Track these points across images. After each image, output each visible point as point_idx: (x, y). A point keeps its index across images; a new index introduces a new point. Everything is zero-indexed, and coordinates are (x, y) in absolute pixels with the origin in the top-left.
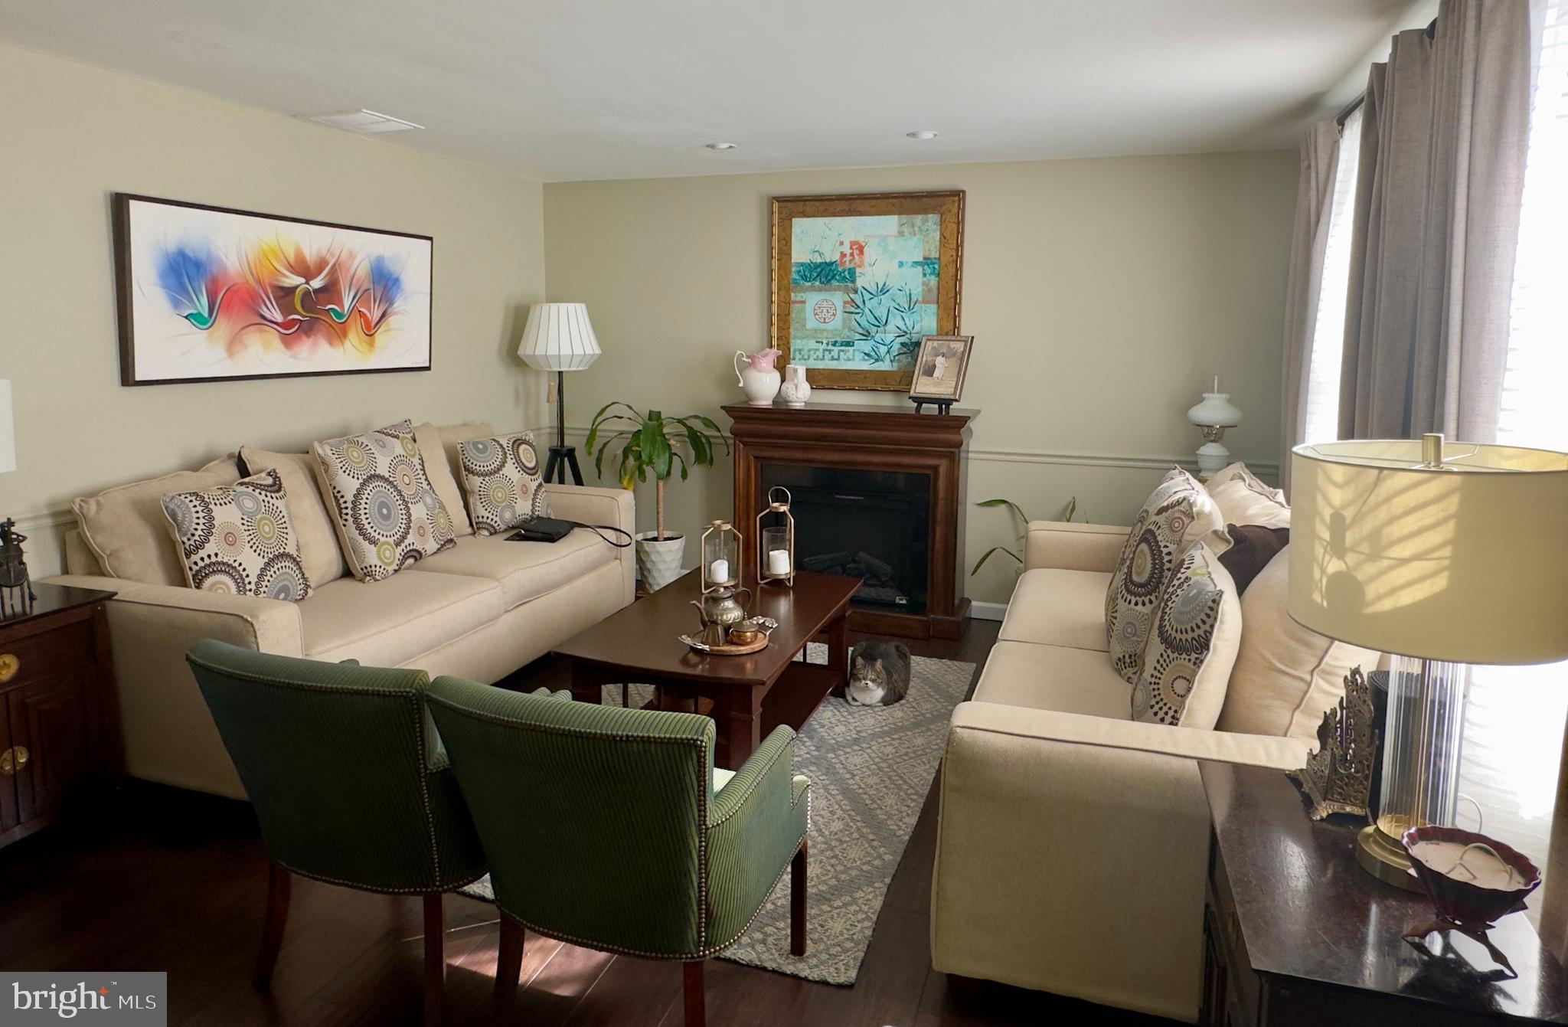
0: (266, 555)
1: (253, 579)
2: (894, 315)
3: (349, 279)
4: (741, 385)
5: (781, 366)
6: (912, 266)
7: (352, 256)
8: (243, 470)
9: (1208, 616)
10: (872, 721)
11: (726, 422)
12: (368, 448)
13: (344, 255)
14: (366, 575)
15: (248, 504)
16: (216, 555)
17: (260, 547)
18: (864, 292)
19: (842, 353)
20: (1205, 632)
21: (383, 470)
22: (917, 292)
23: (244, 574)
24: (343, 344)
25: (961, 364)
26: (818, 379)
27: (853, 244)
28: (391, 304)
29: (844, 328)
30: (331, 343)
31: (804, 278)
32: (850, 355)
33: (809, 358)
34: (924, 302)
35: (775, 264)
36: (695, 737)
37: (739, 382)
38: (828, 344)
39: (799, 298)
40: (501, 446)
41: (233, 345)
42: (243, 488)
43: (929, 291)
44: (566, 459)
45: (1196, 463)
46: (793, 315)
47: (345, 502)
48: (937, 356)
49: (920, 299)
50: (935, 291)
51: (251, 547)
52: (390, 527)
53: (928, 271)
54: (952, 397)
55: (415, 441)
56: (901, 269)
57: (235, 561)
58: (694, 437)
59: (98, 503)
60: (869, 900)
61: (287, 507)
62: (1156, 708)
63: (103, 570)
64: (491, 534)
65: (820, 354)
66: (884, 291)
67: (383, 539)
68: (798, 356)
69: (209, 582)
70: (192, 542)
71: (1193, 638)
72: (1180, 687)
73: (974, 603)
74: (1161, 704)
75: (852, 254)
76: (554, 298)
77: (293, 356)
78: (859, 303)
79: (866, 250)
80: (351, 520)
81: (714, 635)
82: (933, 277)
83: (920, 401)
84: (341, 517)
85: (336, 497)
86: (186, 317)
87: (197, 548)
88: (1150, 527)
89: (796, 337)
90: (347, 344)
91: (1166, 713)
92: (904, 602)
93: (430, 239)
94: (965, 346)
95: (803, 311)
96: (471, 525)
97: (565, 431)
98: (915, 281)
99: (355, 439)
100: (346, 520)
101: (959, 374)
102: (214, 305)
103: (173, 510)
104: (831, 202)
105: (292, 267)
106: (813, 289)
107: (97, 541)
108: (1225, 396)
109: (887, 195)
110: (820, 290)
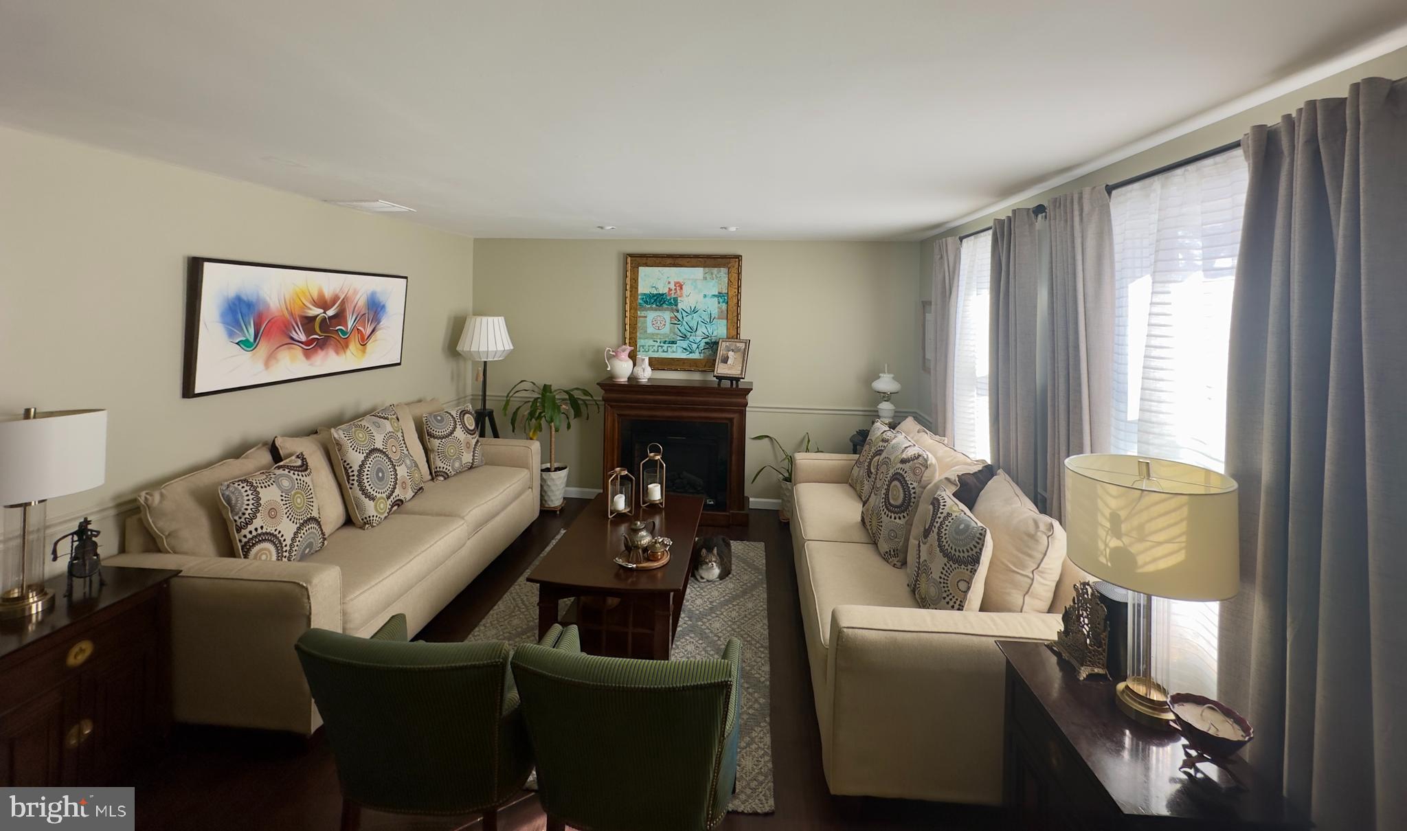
0: (298, 521)
1: (288, 542)
2: (701, 326)
3: (352, 309)
4: (608, 369)
5: (633, 356)
6: (711, 297)
7: (356, 292)
8: (276, 456)
9: (978, 543)
10: (716, 593)
11: (599, 394)
12: (369, 429)
13: (351, 292)
14: (366, 523)
15: (286, 483)
16: (262, 527)
17: (292, 514)
18: (683, 312)
19: (669, 348)
20: (976, 552)
21: (379, 445)
22: (715, 313)
23: (282, 539)
24: (345, 352)
25: (744, 357)
26: (656, 364)
27: (676, 284)
28: (378, 323)
29: (670, 333)
30: (337, 353)
31: (646, 302)
32: (674, 349)
33: (649, 350)
34: (719, 318)
35: (628, 294)
36: (727, 679)
37: (607, 367)
38: (660, 343)
39: (643, 315)
40: (452, 416)
41: (269, 361)
42: (281, 471)
43: (722, 312)
44: (487, 418)
45: (877, 412)
46: (639, 325)
47: (353, 471)
48: (729, 351)
49: (716, 317)
50: (726, 312)
51: (288, 517)
52: (384, 486)
53: (721, 301)
54: (740, 376)
55: (398, 419)
56: (706, 299)
57: (276, 530)
58: (574, 402)
59: (162, 495)
60: (761, 738)
61: (312, 481)
62: (947, 599)
63: (162, 548)
64: (445, 479)
65: (656, 348)
66: (695, 311)
67: (378, 496)
68: (642, 350)
69: (256, 551)
70: (243, 520)
71: (968, 556)
72: (963, 586)
73: (751, 499)
74: (950, 597)
75: (676, 289)
76: (480, 312)
77: (311, 365)
78: (680, 319)
79: (684, 287)
80: (356, 483)
81: (637, 554)
82: (724, 304)
83: (720, 378)
84: (349, 483)
85: (345, 468)
86: (237, 343)
87: (247, 524)
88: (899, 471)
89: (640, 338)
90: (348, 352)
91: (955, 603)
92: (712, 503)
93: (406, 278)
94: (746, 346)
95: (645, 322)
96: (431, 473)
97: (487, 398)
98: (714, 306)
99: (359, 423)
100: (353, 484)
101: (743, 362)
102: (258, 333)
103: (228, 496)
104: (664, 259)
106: (652, 309)
107: (158, 525)
108: (892, 376)
109: (696, 256)
110: (656, 310)
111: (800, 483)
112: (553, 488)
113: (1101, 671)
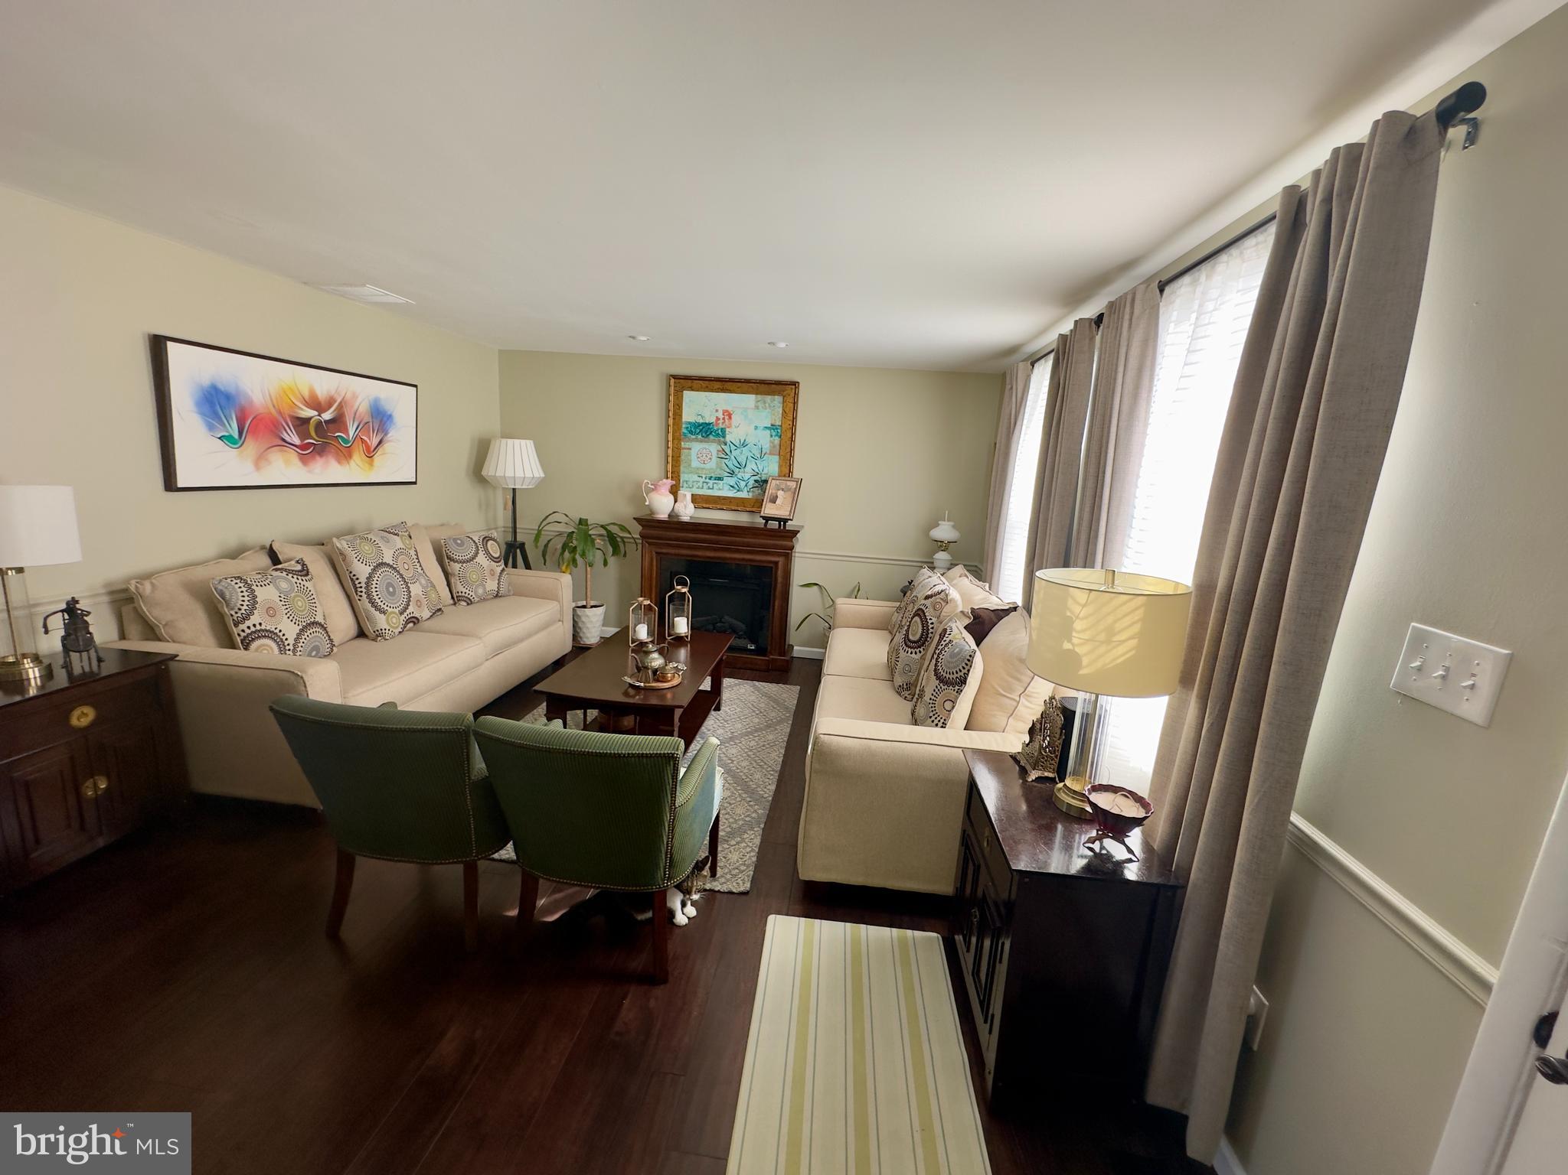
0: (300, 624)
1: (291, 641)
2: (751, 461)
3: (353, 415)
4: (647, 503)
5: (674, 491)
6: (763, 429)
7: (357, 396)
8: (275, 559)
9: (967, 665)
11: (636, 529)
12: (376, 543)
13: (351, 395)
14: (377, 636)
15: (284, 585)
16: (260, 624)
17: (292, 617)
18: (731, 445)
19: (715, 485)
20: (964, 674)
21: (388, 559)
22: (766, 447)
23: (284, 638)
24: (348, 463)
25: (794, 496)
26: (698, 501)
27: (725, 412)
28: (386, 434)
29: (717, 468)
30: (339, 462)
31: (691, 432)
32: (721, 486)
33: (693, 486)
34: (770, 454)
35: (671, 421)
36: (673, 752)
37: (646, 501)
38: (706, 478)
39: (686, 446)
40: (474, 542)
41: (259, 461)
42: (278, 573)
43: (774, 447)
44: (518, 550)
45: (933, 563)
46: (682, 457)
47: (360, 583)
48: (778, 490)
49: (768, 452)
50: (778, 447)
51: (288, 618)
52: (395, 601)
53: (774, 434)
54: (788, 518)
55: (410, 537)
56: (757, 431)
57: (276, 629)
58: (612, 538)
59: (153, 585)
61: (314, 586)
62: (933, 718)
63: (159, 635)
64: (468, 604)
65: (700, 484)
66: (744, 445)
67: (390, 610)
68: (685, 485)
69: (254, 645)
70: (239, 615)
71: (957, 677)
72: (948, 705)
73: (795, 648)
74: (936, 716)
75: (724, 419)
76: (507, 435)
77: (309, 471)
78: (728, 452)
79: (733, 416)
80: (364, 596)
81: (646, 676)
82: (777, 438)
83: (767, 519)
84: (357, 594)
85: (352, 580)
86: (219, 438)
87: (244, 619)
88: (921, 607)
89: (684, 472)
90: (352, 463)
91: (939, 721)
92: (753, 648)
93: (416, 386)
94: (797, 485)
95: (689, 455)
96: (453, 598)
97: (518, 530)
98: (766, 440)
99: (365, 536)
100: (361, 596)
101: (793, 502)
102: (243, 430)
103: (221, 590)
104: (711, 383)
105: (306, 402)
106: (696, 440)
107: (154, 614)
108: (952, 523)
109: (748, 381)
110: (701, 442)
111: (838, 627)
112: (589, 625)
113: (1051, 775)
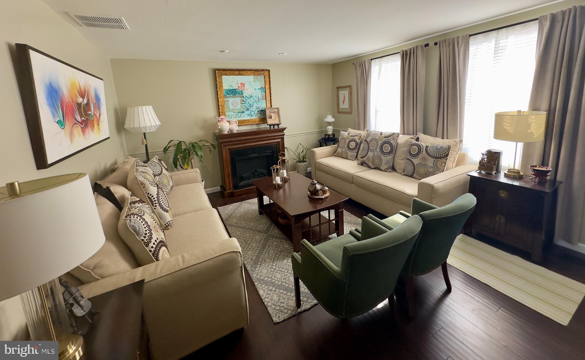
2: (255, 103)
4: (219, 128)
6: (258, 90)
14: (167, 226)
15: (147, 211)
18: (246, 97)
19: (241, 115)
22: (260, 97)
25: (278, 115)
26: (241, 123)
27: (241, 84)
29: (241, 108)
31: (227, 94)
32: (244, 115)
33: (232, 117)
34: (262, 99)
35: (218, 90)
37: (219, 126)
38: (237, 113)
39: (226, 100)
41: (71, 136)
42: (138, 205)
43: (263, 96)
46: (226, 105)
48: (271, 113)
50: (265, 96)
53: (262, 91)
56: (255, 91)
65: (235, 116)
66: (251, 97)
68: (228, 117)
69: (160, 255)
70: (147, 238)
75: (241, 87)
78: (245, 101)
79: (245, 85)
80: (157, 205)
82: (264, 92)
83: (270, 125)
87: (150, 239)
89: (227, 112)
94: (278, 110)
95: (228, 104)
98: (259, 94)
101: (279, 117)
103: (133, 226)
104: (234, 72)
106: (230, 97)
109: (251, 70)
110: (233, 97)
